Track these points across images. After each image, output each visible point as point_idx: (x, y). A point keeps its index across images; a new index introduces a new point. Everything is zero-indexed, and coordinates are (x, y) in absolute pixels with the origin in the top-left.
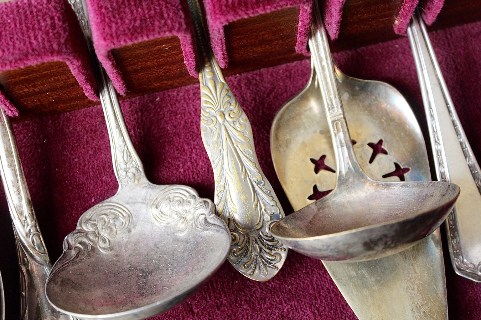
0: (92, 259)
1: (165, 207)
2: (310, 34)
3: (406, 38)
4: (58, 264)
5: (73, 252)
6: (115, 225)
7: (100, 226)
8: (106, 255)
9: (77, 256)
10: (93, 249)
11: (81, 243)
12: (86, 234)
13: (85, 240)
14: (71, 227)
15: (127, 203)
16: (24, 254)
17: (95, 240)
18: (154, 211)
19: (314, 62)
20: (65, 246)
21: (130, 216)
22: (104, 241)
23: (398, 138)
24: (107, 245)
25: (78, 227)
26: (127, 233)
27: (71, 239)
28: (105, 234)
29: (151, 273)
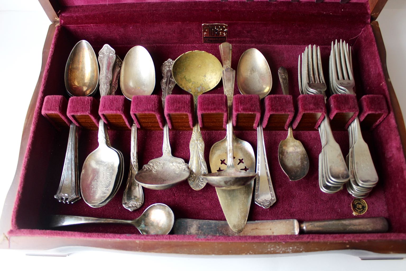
0: (150, 173)
1: (174, 164)
2: (227, 122)
3: (256, 130)
4: (140, 171)
5: (145, 170)
6: (159, 165)
7: (154, 165)
8: (154, 173)
9: (146, 171)
10: (151, 170)
11: (148, 168)
12: (150, 166)
13: (149, 167)
14: (147, 163)
15: (164, 160)
16: (131, 167)
17: (152, 168)
18: (171, 164)
19: (228, 133)
20: (143, 168)
21: (164, 164)
22: (155, 169)
23: (248, 159)
24: (155, 170)
25: (148, 164)
26: (162, 169)
27: (145, 166)
28: (156, 167)
29: (165, 180)
